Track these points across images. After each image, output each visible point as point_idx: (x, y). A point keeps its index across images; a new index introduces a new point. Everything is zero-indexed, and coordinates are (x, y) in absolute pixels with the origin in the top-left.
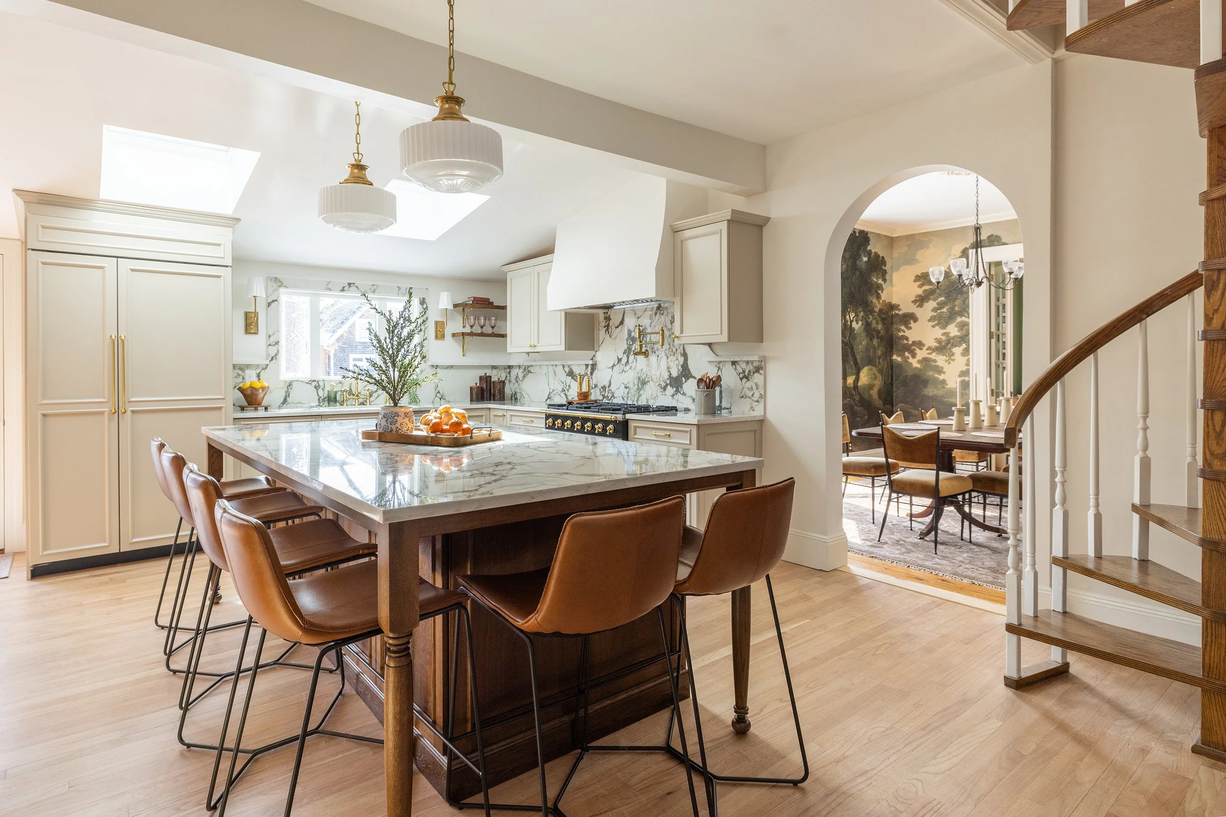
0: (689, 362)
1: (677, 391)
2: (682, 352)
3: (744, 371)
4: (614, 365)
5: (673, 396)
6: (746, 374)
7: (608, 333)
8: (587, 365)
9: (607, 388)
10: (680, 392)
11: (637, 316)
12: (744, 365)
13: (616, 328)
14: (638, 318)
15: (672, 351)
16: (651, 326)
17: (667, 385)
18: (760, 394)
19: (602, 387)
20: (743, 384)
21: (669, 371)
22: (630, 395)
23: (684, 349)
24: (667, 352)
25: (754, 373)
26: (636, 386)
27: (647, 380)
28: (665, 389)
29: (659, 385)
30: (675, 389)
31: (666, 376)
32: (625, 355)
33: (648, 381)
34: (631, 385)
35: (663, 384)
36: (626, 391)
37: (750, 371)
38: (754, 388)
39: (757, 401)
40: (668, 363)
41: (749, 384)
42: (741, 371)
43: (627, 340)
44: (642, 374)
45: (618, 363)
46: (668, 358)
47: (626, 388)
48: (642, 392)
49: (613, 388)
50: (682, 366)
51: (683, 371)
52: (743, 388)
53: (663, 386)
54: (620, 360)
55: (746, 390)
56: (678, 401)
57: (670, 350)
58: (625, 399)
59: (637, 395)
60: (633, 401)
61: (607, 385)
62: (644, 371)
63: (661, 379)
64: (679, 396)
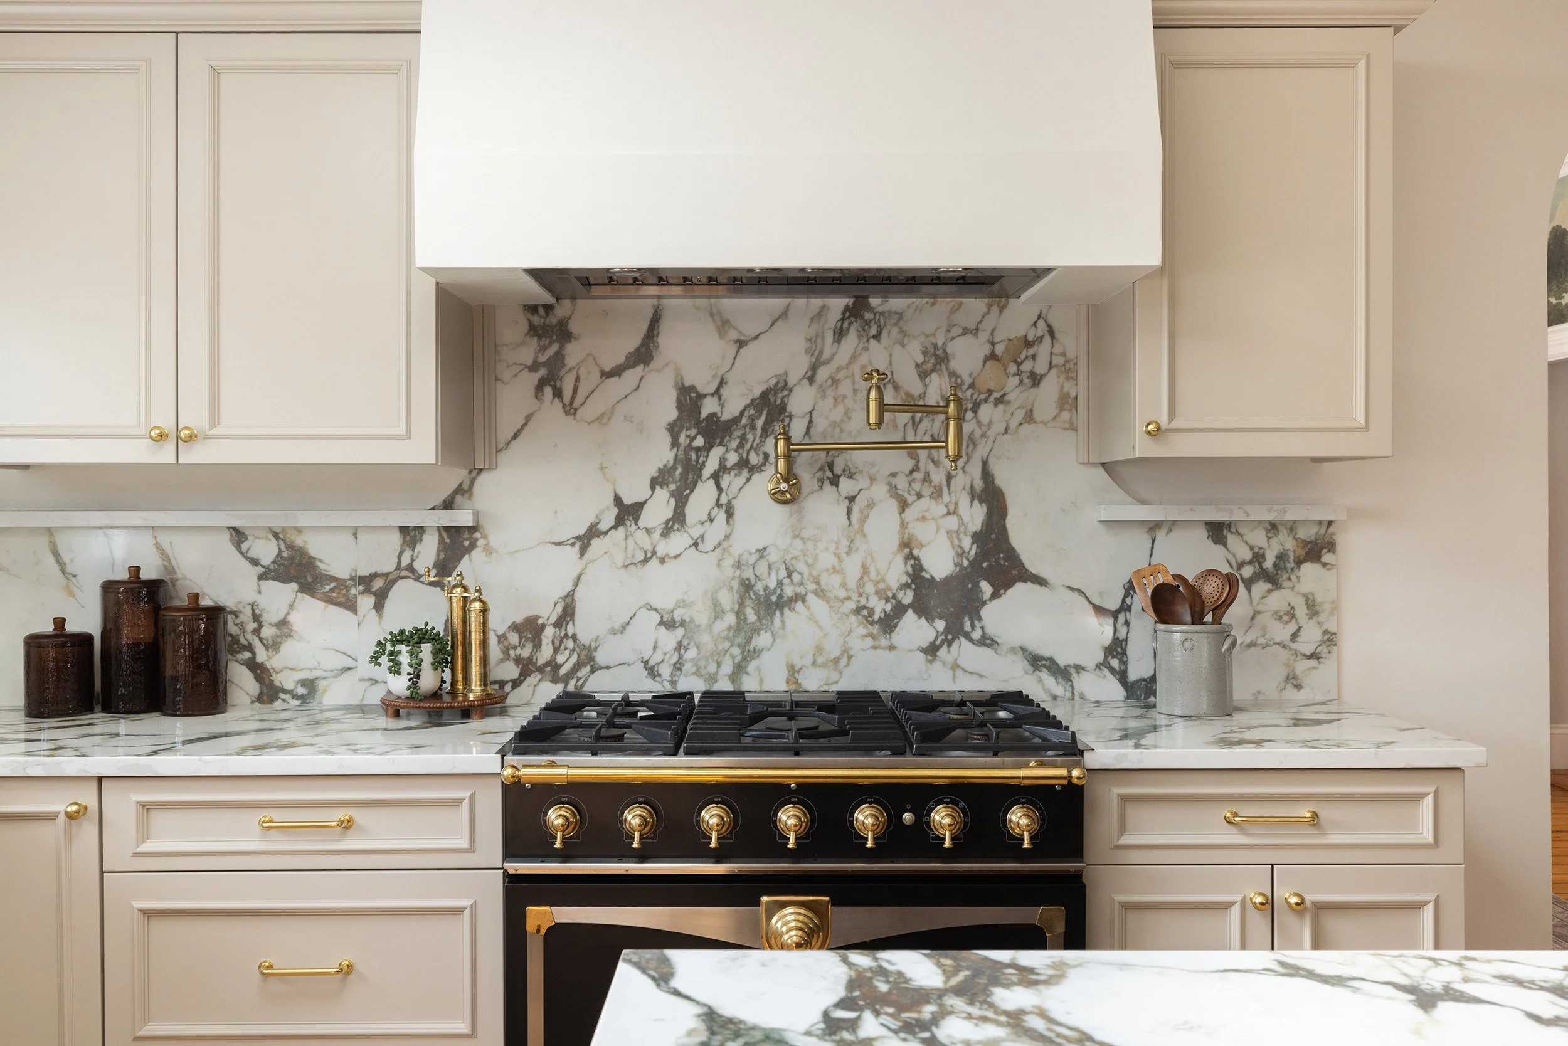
0: (1011, 523)
1: (954, 632)
2: (979, 484)
3: (1258, 557)
4: (593, 532)
5: (931, 650)
6: (1269, 564)
7: (558, 393)
8: (411, 535)
9: (549, 632)
10: (967, 636)
11: (733, 335)
12: (1258, 538)
13: (606, 375)
14: (741, 344)
15: (927, 479)
16: (811, 380)
17: (899, 610)
18: (1326, 632)
19: (515, 627)
20: (1255, 602)
21: (910, 556)
22: (691, 654)
23: (987, 475)
24: (901, 482)
25: (1299, 562)
26: (730, 619)
27: (789, 591)
28: (888, 623)
29: (857, 611)
30: (940, 625)
31: (896, 573)
32: (662, 494)
33: (799, 598)
34: (701, 615)
35: (880, 607)
36: (669, 640)
37: (1281, 557)
38: (1301, 611)
39: (1315, 656)
40: (903, 525)
41: (1278, 600)
42: (1248, 556)
43: (674, 429)
44: (762, 568)
45: (620, 521)
46: (904, 505)
47: (669, 624)
48: (762, 640)
49: (584, 628)
50: (977, 537)
51: (983, 554)
52: (1256, 613)
53: (877, 615)
54: (628, 513)
55: (1266, 619)
56: (955, 667)
57: (918, 476)
58: (666, 671)
59: (736, 651)
60: (713, 678)
61: (548, 612)
62: (773, 557)
63: (870, 588)
64: (965, 652)
